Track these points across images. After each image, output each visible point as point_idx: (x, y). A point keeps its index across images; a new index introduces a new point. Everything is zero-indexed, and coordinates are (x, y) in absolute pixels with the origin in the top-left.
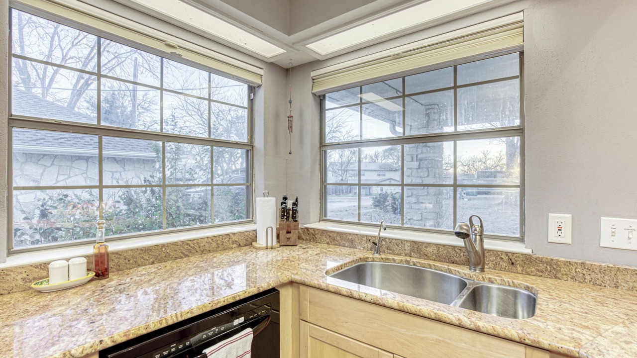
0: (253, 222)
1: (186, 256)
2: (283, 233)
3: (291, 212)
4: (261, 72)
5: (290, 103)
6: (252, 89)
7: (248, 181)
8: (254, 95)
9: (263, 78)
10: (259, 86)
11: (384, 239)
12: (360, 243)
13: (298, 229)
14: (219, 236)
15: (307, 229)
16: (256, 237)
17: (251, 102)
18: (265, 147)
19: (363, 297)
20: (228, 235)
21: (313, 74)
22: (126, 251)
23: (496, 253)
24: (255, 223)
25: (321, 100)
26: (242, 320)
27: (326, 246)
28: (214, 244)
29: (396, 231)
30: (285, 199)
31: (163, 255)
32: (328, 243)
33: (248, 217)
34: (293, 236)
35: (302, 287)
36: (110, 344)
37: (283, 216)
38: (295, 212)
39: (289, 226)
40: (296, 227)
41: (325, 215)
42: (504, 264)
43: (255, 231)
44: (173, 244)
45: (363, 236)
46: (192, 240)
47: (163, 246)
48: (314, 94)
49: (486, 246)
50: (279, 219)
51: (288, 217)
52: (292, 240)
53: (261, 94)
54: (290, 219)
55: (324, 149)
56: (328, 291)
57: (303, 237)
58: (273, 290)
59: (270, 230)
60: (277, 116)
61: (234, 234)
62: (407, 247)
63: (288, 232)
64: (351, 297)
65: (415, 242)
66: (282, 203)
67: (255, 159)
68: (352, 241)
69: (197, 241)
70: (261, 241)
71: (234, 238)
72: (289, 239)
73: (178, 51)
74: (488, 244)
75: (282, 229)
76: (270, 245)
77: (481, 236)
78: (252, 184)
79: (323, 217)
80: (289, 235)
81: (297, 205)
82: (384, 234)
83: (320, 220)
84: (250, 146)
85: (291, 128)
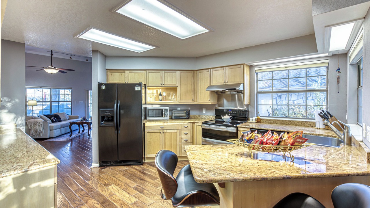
1: (290, 125)
6: (328, 68)
9: (329, 63)
46: (293, 121)
48: (351, 64)
78: (327, 105)
83: (357, 123)
84: (327, 91)
85: (339, 81)
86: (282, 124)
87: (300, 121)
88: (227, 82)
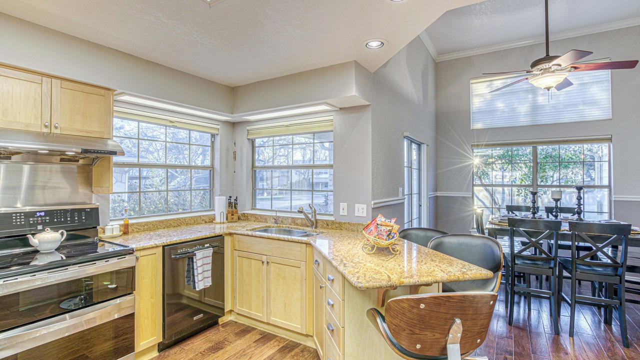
0: (213, 210)
1: (179, 226)
2: (230, 215)
3: (233, 204)
4: (218, 127)
5: (235, 144)
6: (213, 136)
7: (210, 187)
8: (214, 138)
9: (219, 130)
10: (217, 134)
11: (280, 217)
13: (237, 213)
14: (195, 217)
15: (244, 214)
16: (215, 218)
17: (213, 143)
18: (220, 168)
19: (257, 235)
20: (200, 216)
21: (248, 128)
22: (153, 222)
23: (322, 221)
24: (215, 211)
25: (253, 142)
26: (208, 245)
28: (193, 221)
29: (288, 214)
30: (230, 197)
31: (169, 225)
32: (254, 221)
33: (210, 207)
34: (235, 217)
35: (234, 235)
36: (166, 244)
37: (229, 206)
38: (236, 204)
39: (232, 211)
40: (237, 212)
41: (255, 206)
42: (325, 225)
43: (215, 214)
44: (173, 219)
45: (271, 216)
46: (183, 218)
47: (169, 220)
48: (249, 139)
49: (317, 218)
50: (228, 208)
51: (232, 207)
52: (234, 219)
53: (218, 139)
54: (233, 208)
55: (255, 169)
56: (244, 235)
57: (242, 218)
58: (221, 236)
59: (222, 213)
60: (228, 150)
61: (203, 216)
62: (290, 220)
63: (232, 215)
64: (252, 236)
65: (293, 218)
66: (229, 199)
67: (215, 174)
68: (266, 219)
69: (185, 219)
70: (218, 220)
71: (203, 218)
72: (233, 218)
73: (175, 124)
74: (318, 217)
75: (230, 213)
76: (222, 221)
77: (315, 213)
78: (213, 189)
79: (253, 207)
80: (233, 217)
81: (237, 201)
82: (281, 215)
83: (252, 209)
84: (212, 168)
85: (235, 158)
86: (168, 227)
87: (192, 217)
88: (56, 128)
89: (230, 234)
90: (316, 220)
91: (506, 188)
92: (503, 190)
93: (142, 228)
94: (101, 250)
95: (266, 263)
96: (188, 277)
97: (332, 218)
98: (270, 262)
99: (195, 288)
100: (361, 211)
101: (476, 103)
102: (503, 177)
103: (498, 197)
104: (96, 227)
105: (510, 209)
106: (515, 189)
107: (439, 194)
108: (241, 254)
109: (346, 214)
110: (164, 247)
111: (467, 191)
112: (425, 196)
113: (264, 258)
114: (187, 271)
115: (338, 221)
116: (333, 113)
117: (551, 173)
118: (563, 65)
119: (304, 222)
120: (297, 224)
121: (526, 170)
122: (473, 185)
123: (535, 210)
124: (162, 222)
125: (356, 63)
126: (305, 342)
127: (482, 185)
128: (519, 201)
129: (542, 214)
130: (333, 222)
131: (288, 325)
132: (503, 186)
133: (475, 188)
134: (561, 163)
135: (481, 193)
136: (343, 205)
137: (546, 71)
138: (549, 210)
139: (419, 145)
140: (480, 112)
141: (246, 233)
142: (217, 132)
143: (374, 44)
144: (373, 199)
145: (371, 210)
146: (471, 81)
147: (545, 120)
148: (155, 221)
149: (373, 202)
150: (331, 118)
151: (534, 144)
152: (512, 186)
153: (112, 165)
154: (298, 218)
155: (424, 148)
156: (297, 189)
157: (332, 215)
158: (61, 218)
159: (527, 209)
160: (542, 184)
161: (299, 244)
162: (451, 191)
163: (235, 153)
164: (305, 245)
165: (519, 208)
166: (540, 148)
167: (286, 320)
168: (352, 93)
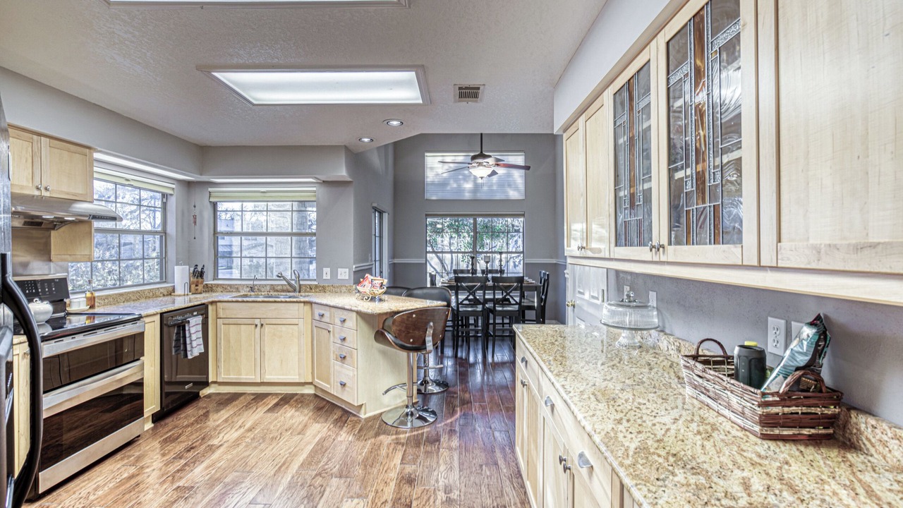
0: (166, 282)
2: (193, 286)
3: (199, 273)
4: (173, 186)
5: (195, 207)
6: (164, 195)
7: (162, 256)
8: (167, 200)
10: (171, 195)
11: (256, 285)
12: (243, 289)
13: (202, 284)
15: (208, 284)
16: (174, 289)
17: (164, 205)
18: (176, 234)
21: (210, 189)
23: (305, 285)
24: (174, 283)
25: (214, 205)
26: (196, 313)
27: (221, 293)
28: (151, 294)
29: (264, 281)
30: (197, 266)
34: (200, 287)
35: (218, 304)
36: (164, 311)
37: (194, 275)
38: (202, 273)
39: (197, 282)
41: (218, 276)
42: (308, 290)
43: (174, 286)
45: (244, 285)
48: (210, 202)
50: (192, 277)
51: (197, 276)
52: (199, 290)
53: (172, 203)
54: (199, 277)
55: (216, 235)
57: (203, 290)
59: (184, 284)
61: (161, 288)
62: (268, 288)
63: (197, 286)
65: (272, 285)
66: (194, 268)
67: (168, 240)
68: (237, 288)
69: (143, 291)
70: (179, 292)
71: (161, 290)
72: (197, 290)
73: (132, 183)
74: (301, 283)
75: (193, 284)
76: (184, 293)
77: (298, 279)
78: (165, 258)
79: (216, 277)
80: (197, 288)
81: (203, 269)
82: (256, 283)
83: (215, 279)
84: (164, 234)
85: (195, 222)
88: (46, 189)
89: (212, 303)
90: (300, 285)
91: (454, 255)
92: (452, 256)
93: (102, 302)
94: (68, 326)
95: (259, 325)
96: (177, 347)
97: (316, 283)
98: (264, 324)
99: (186, 356)
100: (343, 274)
101: (430, 176)
102: (450, 244)
103: (448, 262)
104: (63, 300)
105: (455, 272)
106: (460, 255)
107: (396, 261)
108: (227, 321)
109: (329, 278)
110: (162, 314)
111: (421, 257)
112: (387, 262)
113: (257, 322)
114: (176, 340)
115: (322, 285)
116: (316, 185)
117: (488, 241)
118: (490, 164)
119: (285, 288)
120: (277, 291)
121: (468, 239)
122: (427, 252)
123: (474, 272)
124: (121, 295)
125: (345, 146)
126: (301, 390)
127: (433, 252)
128: (463, 266)
129: (479, 275)
130: (316, 286)
131: (285, 379)
132: (451, 252)
133: (428, 255)
134: (494, 234)
135: (433, 260)
136: (327, 271)
137: (480, 164)
138: (483, 272)
139: (381, 213)
140: (433, 184)
141: (230, 299)
142: (171, 192)
143: (366, 140)
144: (355, 264)
145: (352, 273)
146: (426, 154)
147: (480, 196)
148: (116, 294)
149: (354, 267)
150: (315, 189)
151: (475, 216)
152: (458, 252)
153: (93, 230)
154: (278, 285)
155: (385, 216)
156: (274, 256)
157: (315, 280)
158: (32, 289)
159: (468, 272)
160: (480, 250)
161: (297, 304)
162: (406, 258)
163: (195, 217)
164: (303, 304)
165: (462, 272)
166: (479, 220)
167: (283, 375)
168: (342, 173)
